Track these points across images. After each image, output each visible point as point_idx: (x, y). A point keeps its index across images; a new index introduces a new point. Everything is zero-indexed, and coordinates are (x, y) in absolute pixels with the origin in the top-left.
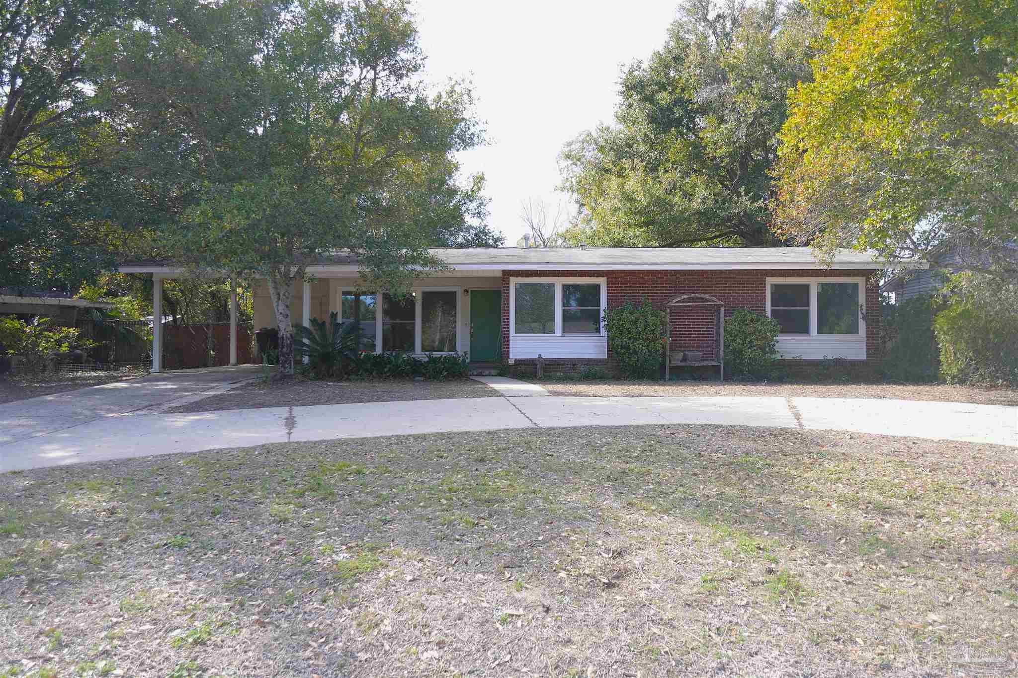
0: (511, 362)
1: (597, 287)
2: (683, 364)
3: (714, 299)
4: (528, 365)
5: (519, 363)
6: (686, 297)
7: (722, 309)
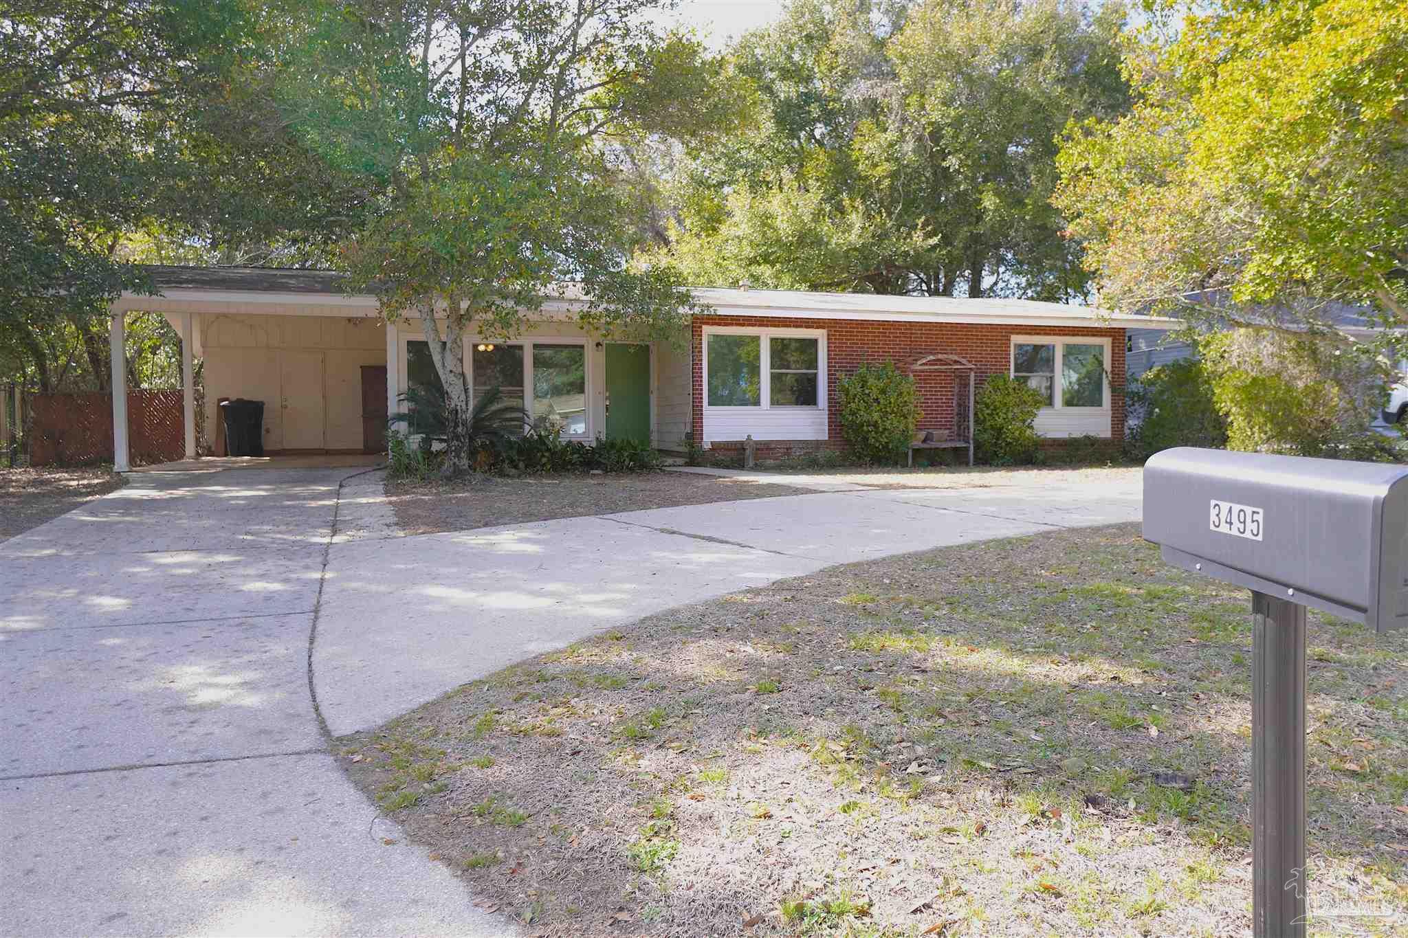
0: (707, 446)
1: (814, 342)
2: (925, 446)
3: (964, 361)
4: (729, 450)
5: (716, 447)
6: (932, 357)
7: (973, 374)
